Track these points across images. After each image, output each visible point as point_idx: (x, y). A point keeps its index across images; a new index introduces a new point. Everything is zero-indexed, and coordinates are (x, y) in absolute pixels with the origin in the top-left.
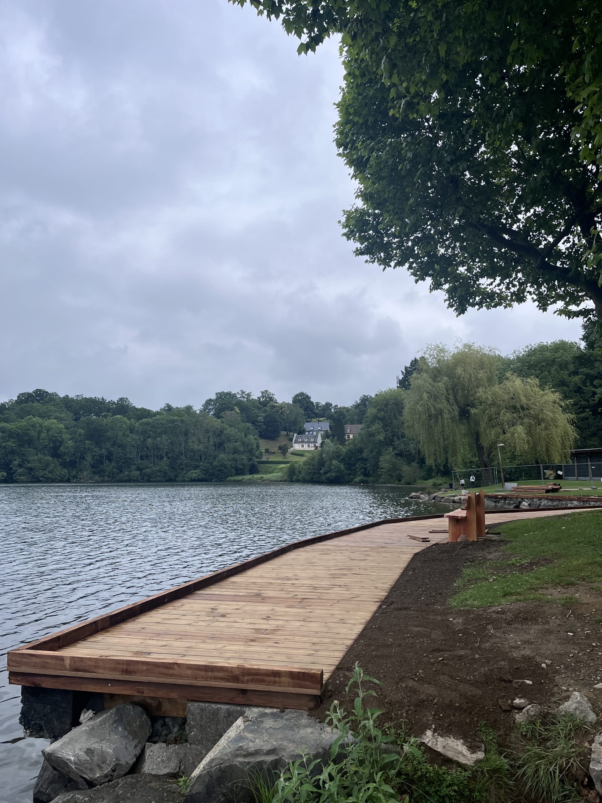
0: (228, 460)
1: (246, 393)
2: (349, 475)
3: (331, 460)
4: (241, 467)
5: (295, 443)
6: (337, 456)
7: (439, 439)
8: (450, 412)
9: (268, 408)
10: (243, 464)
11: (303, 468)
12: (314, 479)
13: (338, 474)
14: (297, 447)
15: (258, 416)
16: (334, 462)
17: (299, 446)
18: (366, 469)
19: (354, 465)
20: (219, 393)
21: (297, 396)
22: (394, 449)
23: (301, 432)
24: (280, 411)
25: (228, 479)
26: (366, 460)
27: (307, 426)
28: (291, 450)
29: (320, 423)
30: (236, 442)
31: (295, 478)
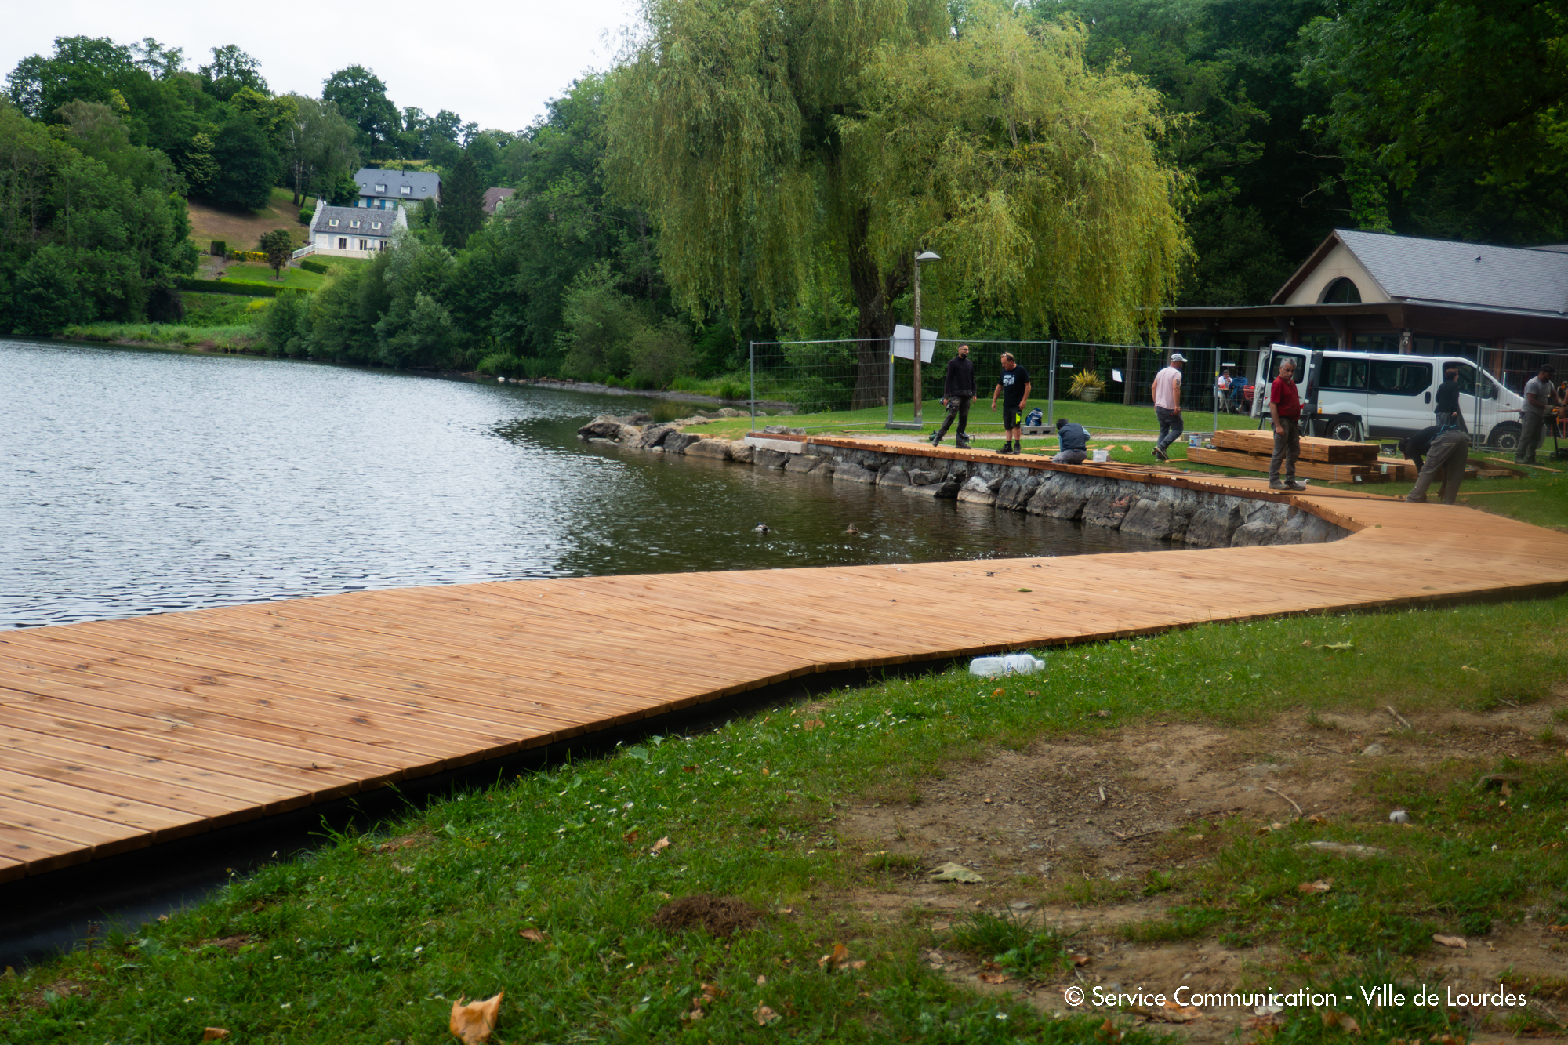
0: (72, 267)
1: (165, 49)
2: (465, 345)
3: (411, 290)
4: (118, 293)
5: (317, 231)
6: (430, 280)
7: (719, 221)
8: (767, 125)
9: (231, 108)
10: (124, 285)
11: (317, 312)
12: (351, 352)
13: (429, 339)
14: (323, 245)
15: (195, 130)
16: (422, 299)
17: (331, 243)
18: (520, 330)
19: (486, 313)
20: (68, 41)
21: (340, 76)
22: (616, 267)
23: (344, 197)
24: (275, 120)
25: (66, 331)
26: (524, 298)
27: (366, 180)
28: (302, 253)
29: (408, 173)
30: (102, 207)
31: (292, 344)
